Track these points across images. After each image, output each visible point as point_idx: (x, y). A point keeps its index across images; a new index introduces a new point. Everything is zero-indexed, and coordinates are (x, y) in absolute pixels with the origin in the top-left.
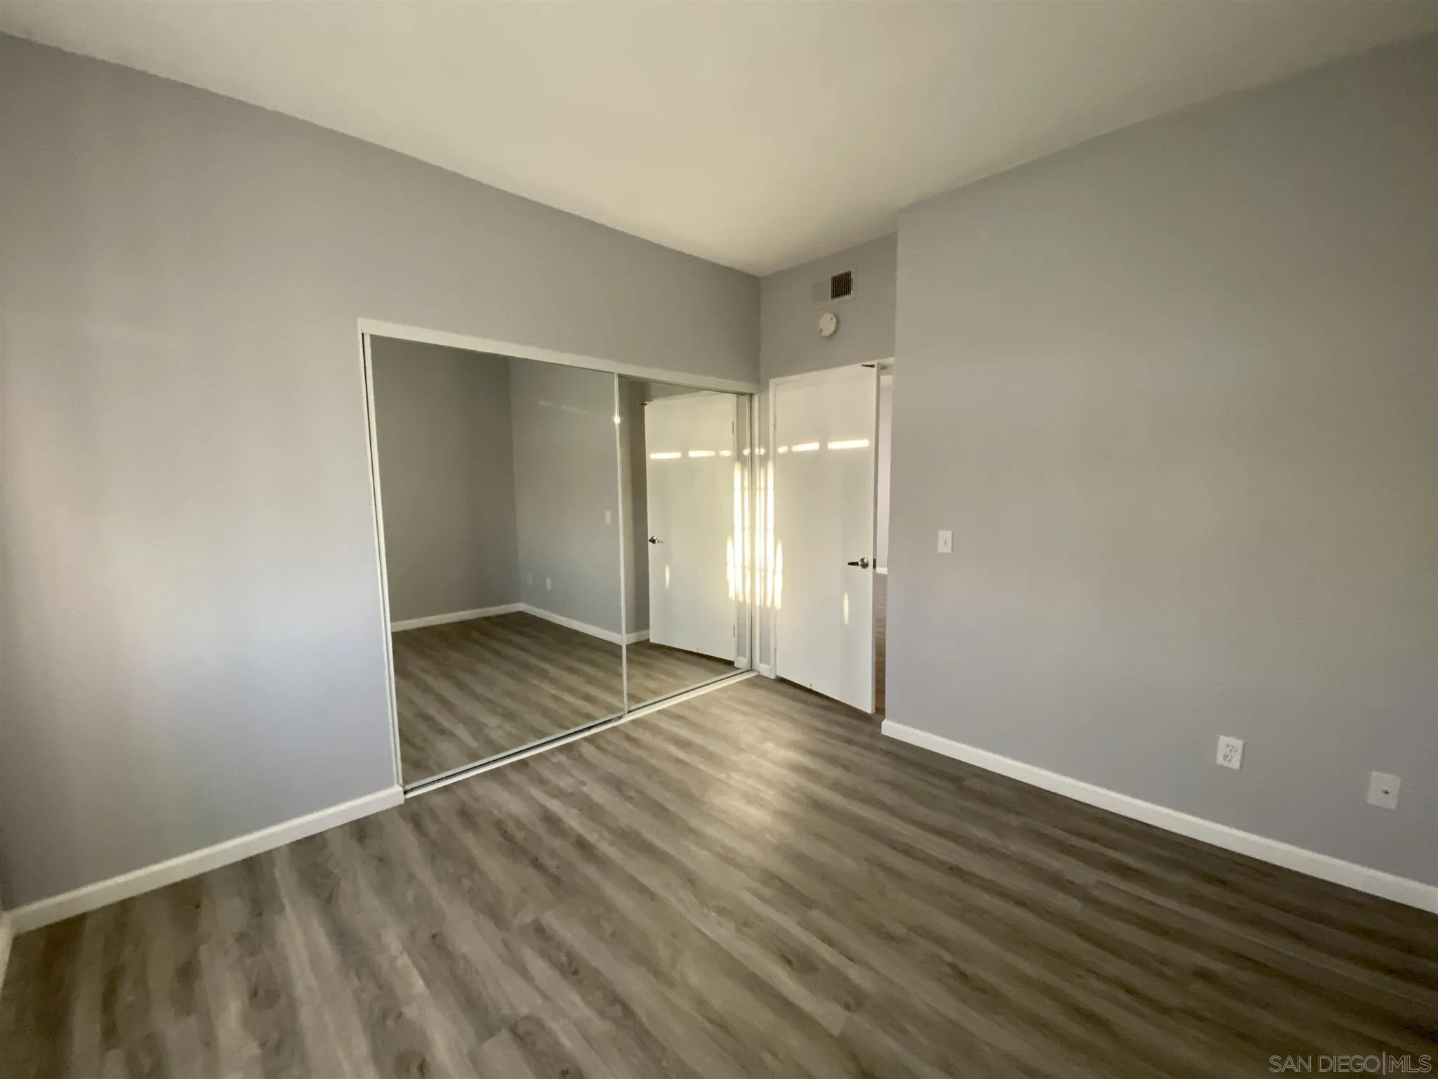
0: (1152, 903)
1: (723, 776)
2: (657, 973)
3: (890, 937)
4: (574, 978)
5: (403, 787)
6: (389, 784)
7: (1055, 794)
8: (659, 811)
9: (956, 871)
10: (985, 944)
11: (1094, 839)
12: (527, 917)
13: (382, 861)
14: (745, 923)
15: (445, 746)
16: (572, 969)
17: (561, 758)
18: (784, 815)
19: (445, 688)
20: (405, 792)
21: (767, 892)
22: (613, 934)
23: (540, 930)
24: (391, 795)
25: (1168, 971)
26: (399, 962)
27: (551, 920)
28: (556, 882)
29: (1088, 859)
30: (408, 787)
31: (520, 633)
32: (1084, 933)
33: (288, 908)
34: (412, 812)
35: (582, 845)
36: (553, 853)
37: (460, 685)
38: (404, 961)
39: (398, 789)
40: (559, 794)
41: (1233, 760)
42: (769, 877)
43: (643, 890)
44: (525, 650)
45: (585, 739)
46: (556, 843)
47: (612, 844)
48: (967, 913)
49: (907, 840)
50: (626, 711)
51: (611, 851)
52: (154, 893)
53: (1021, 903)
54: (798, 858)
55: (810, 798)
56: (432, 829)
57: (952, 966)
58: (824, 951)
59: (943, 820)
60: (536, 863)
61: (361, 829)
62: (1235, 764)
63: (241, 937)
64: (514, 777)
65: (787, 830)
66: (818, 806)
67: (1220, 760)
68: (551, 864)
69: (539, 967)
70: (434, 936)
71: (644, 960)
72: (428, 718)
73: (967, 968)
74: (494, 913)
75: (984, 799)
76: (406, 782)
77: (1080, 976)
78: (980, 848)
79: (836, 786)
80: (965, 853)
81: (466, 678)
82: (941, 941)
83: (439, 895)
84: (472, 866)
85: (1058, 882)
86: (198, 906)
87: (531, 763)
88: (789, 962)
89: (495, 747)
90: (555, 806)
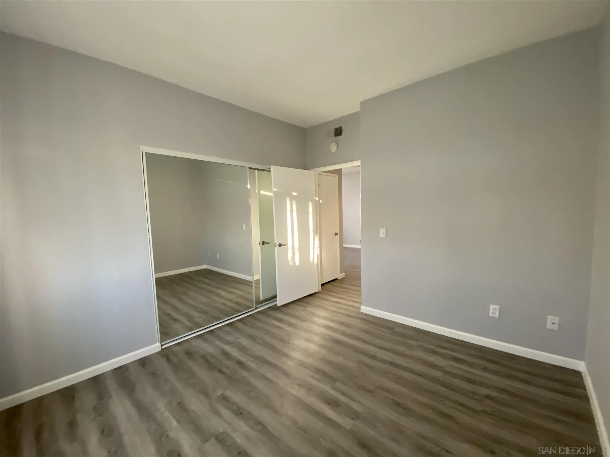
0: (469, 372)
1: (296, 332)
2: (276, 411)
3: (368, 391)
4: (240, 416)
5: (161, 343)
6: (155, 343)
7: (431, 332)
8: (272, 348)
9: (392, 364)
10: (406, 391)
11: (445, 348)
12: (219, 393)
13: (154, 374)
14: (310, 389)
15: (177, 326)
16: (239, 412)
17: (229, 329)
18: (322, 346)
19: (175, 302)
20: (162, 346)
21: (317, 376)
22: (256, 397)
23: (225, 399)
24: (155, 347)
25: (476, 397)
26: (165, 415)
27: (229, 393)
28: (230, 379)
29: (444, 356)
30: (163, 343)
31: (206, 278)
32: (443, 384)
33: (114, 395)
34: (165, 354)
35: (240, 363)
36: (227, 367)
37: (181, 300)
38: (167, 414)
39: (159, 344)
40: (228, 343)
41: (496, 314)
42: (318, 371)
43: (267, 379)
44: (209, 285)
45: (238, 320)
46: (228, 363)
47: (253, 362)
48: (398, 380)
49: (373, 354)
50: (254, 308)
51: (253, 365)
52: (53, 393)
53: (419, 375)
54: (330, 363)
55: (333, 338)
56: (175, 360)
57: (393, 400)
58: (343, 398)
59: (387, 345)
60: (220, 371)
61: (143, 362)
62: (497, 315)
63: (95, 409)
64: (208, 336)
65: (324, 352)
66: (337, 342)
67: (491, 314)
68: (227, 372)
69: (225, 412)
70: (179, 404)
71: (270, 407)
72: (168, 315)
73: (399, 401)
74: (205, 393)
75: (403, 335)
76: (161, 342)
77: (443, 401)
78: (403, 355)
79: (344, 333)
80: (396, 356)
81: (184, 297)
82: (388, 391)
83: (179, 386)
84: (192, 374)
85: (433, 366)
86: (73, 398)
87: (216, 331)
88: (329, 404)
89: (199, 326)
90: (227, 348)
